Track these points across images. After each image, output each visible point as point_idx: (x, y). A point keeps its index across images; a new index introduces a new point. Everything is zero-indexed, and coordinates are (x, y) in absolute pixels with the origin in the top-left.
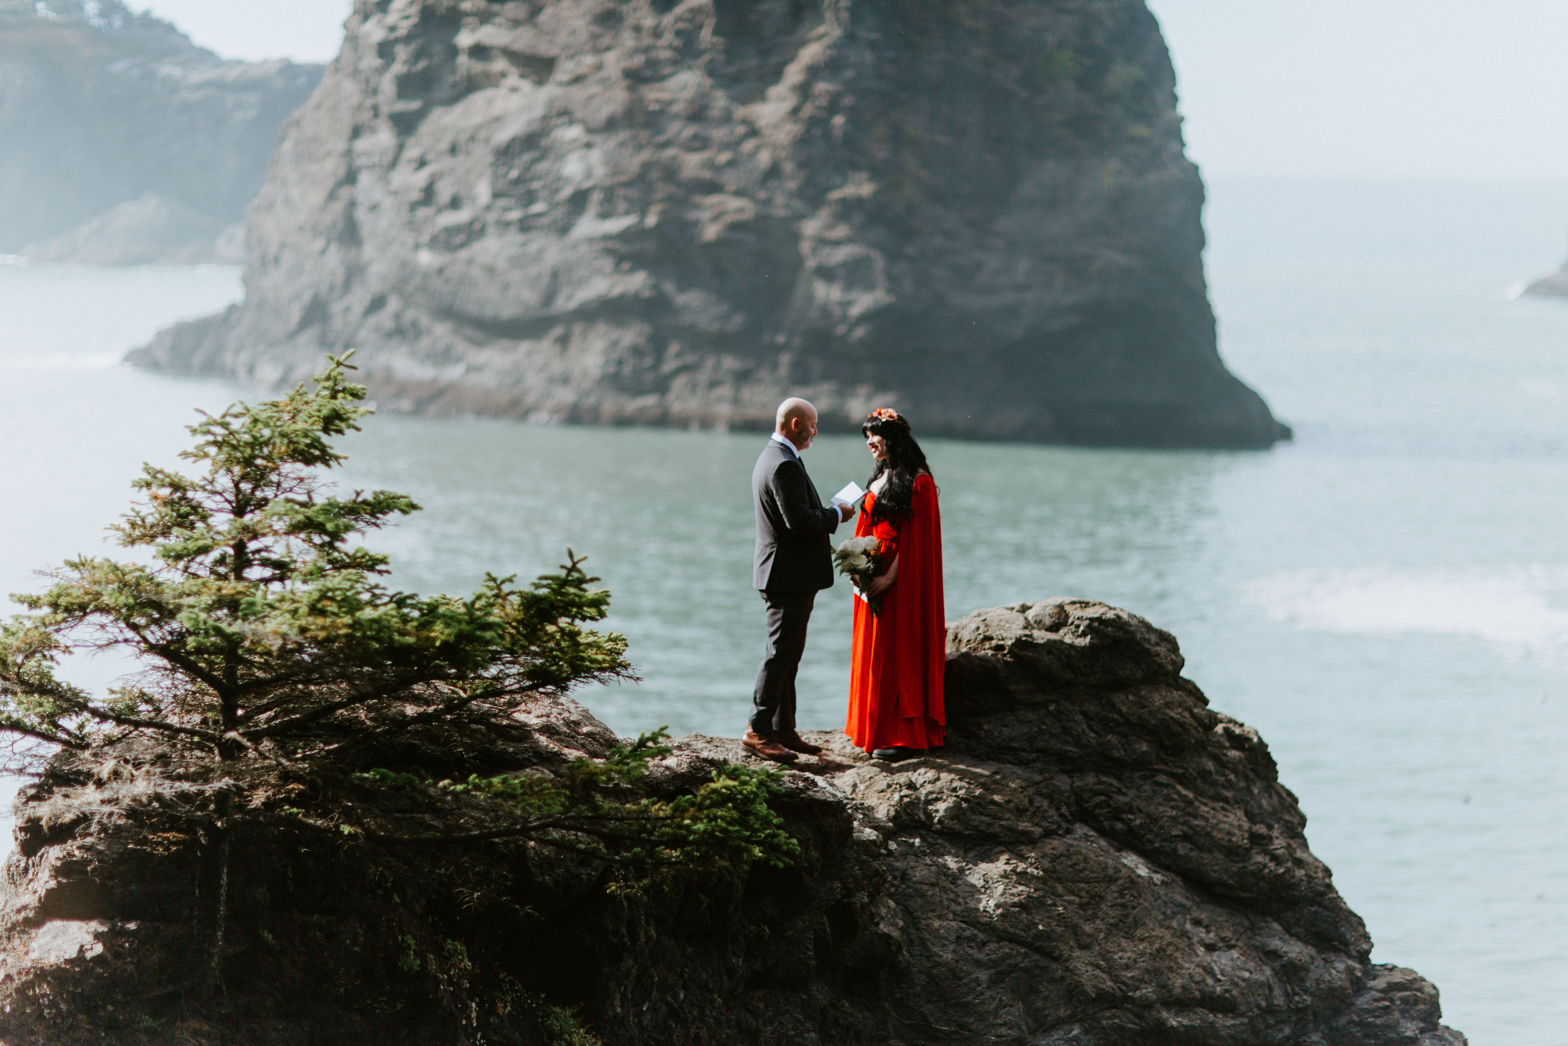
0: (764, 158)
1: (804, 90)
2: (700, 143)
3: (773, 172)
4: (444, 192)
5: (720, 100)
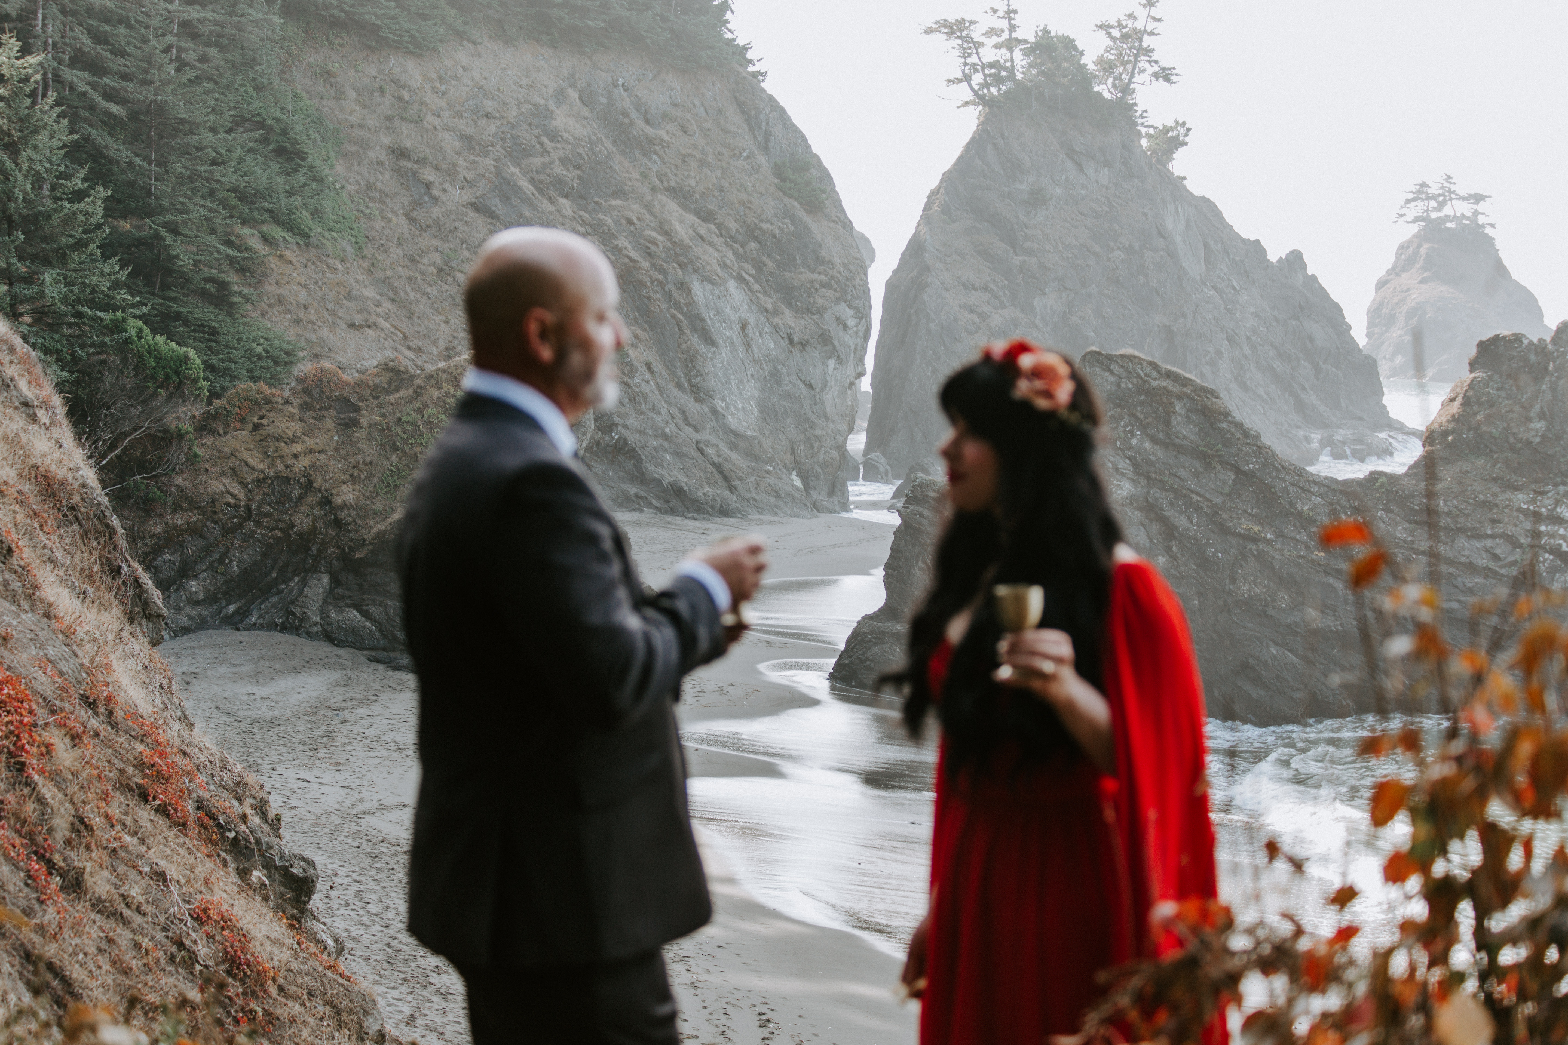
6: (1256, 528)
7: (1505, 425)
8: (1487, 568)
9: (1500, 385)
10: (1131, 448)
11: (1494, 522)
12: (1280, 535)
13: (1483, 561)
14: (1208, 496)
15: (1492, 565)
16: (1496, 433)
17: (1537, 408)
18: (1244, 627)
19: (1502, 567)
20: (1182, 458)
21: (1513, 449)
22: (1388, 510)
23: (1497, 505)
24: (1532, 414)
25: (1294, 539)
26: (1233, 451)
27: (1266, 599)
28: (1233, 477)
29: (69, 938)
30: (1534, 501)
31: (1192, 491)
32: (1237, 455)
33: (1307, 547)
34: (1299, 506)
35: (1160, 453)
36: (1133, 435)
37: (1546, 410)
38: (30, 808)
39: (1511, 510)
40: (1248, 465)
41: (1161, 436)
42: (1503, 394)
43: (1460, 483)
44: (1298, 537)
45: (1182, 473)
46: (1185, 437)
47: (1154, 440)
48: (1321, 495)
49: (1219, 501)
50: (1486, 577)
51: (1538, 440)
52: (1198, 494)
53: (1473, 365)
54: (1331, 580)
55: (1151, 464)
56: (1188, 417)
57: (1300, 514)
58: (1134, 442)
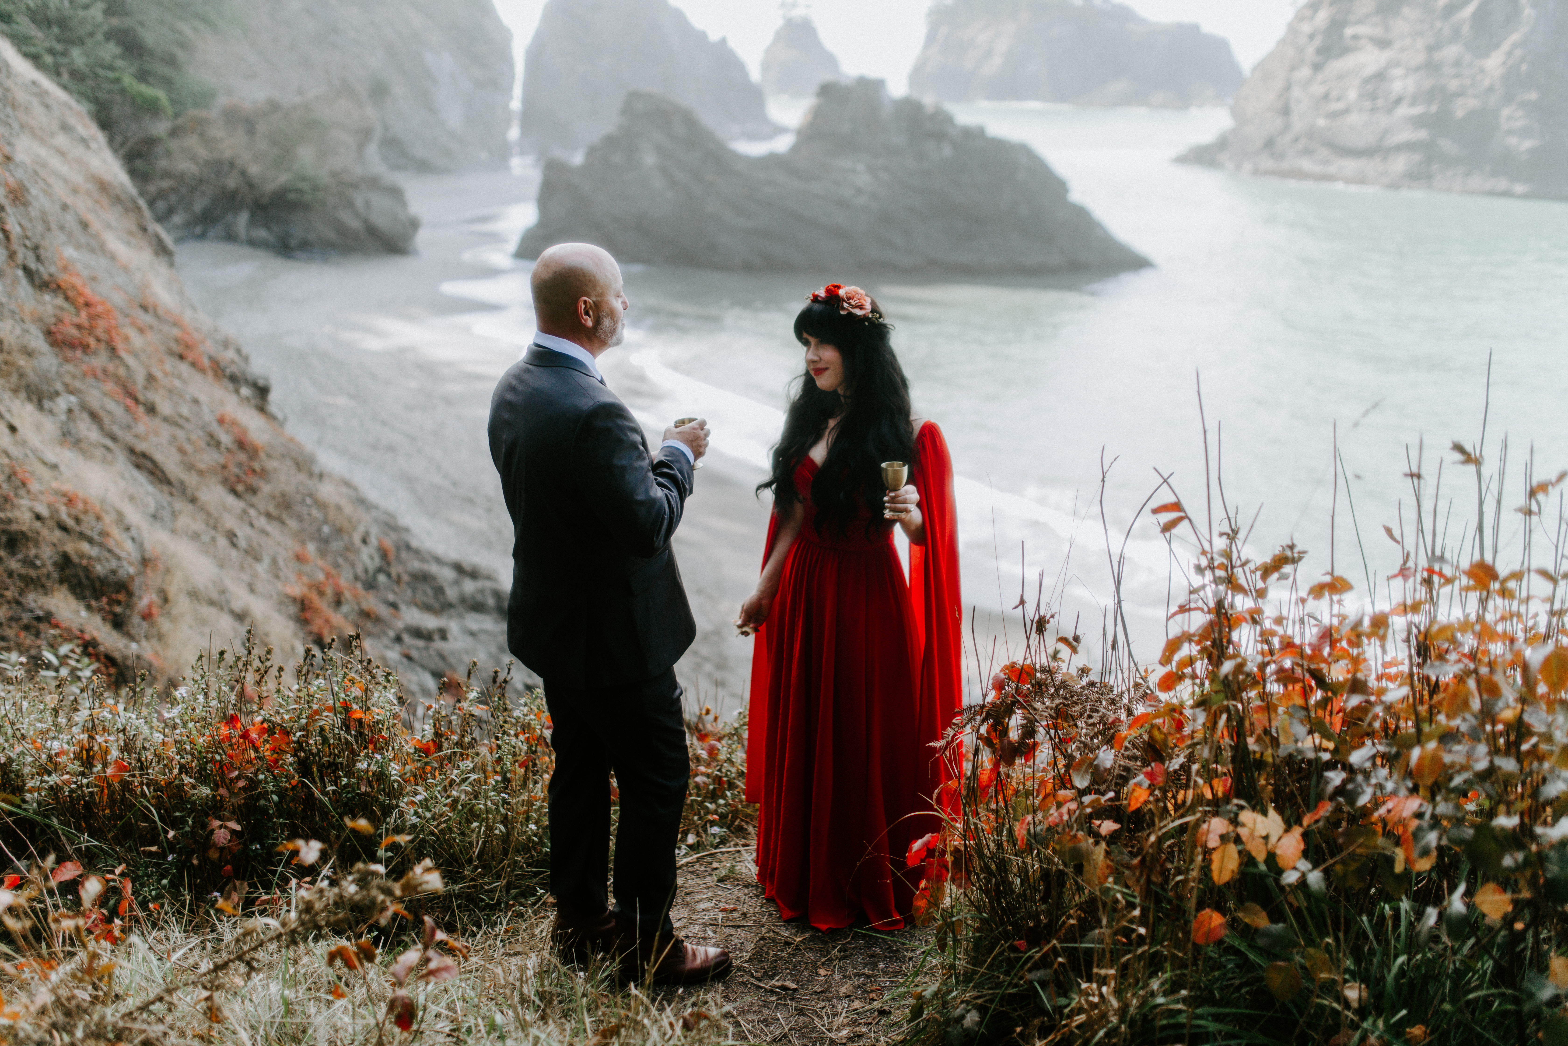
0: (1487, 83)
1: (1509, 54)
2: (1457, 76)
3: (1491, 89)
4: (1334, 94)
5: (1468, 58)
6: (715, 179)
7: (834, 126)
8: (823, 196)
9: (831, 106)
11: (828, 173)
12: (725, 182)
13: (821, 192)
14: (691, 162)
15: (826, 194)
16: (829, 130)
17: (847, 117)
18: (710, 227)
19: (830, 195)
20: (678, 144)
21: (835, 138)
22: (778, 171)
26: (702, 141)
27: (720, 213)
29: (153, 439)
30: (843, 163)
31: (683, 160)
32: (706, 142)
33: (739, 187)
37: (851, 118)
38: (122, 372)
39: (835, 167)
40: (711, 146)
41: (667, 133)
44: (735, 182)
45: (679, 151)
46: (679, 134)
49: (696, 165)
50: (822, 200)
52: (687, 161)
53: (818, 96)
54: (751, 203)
57: (735, 172)
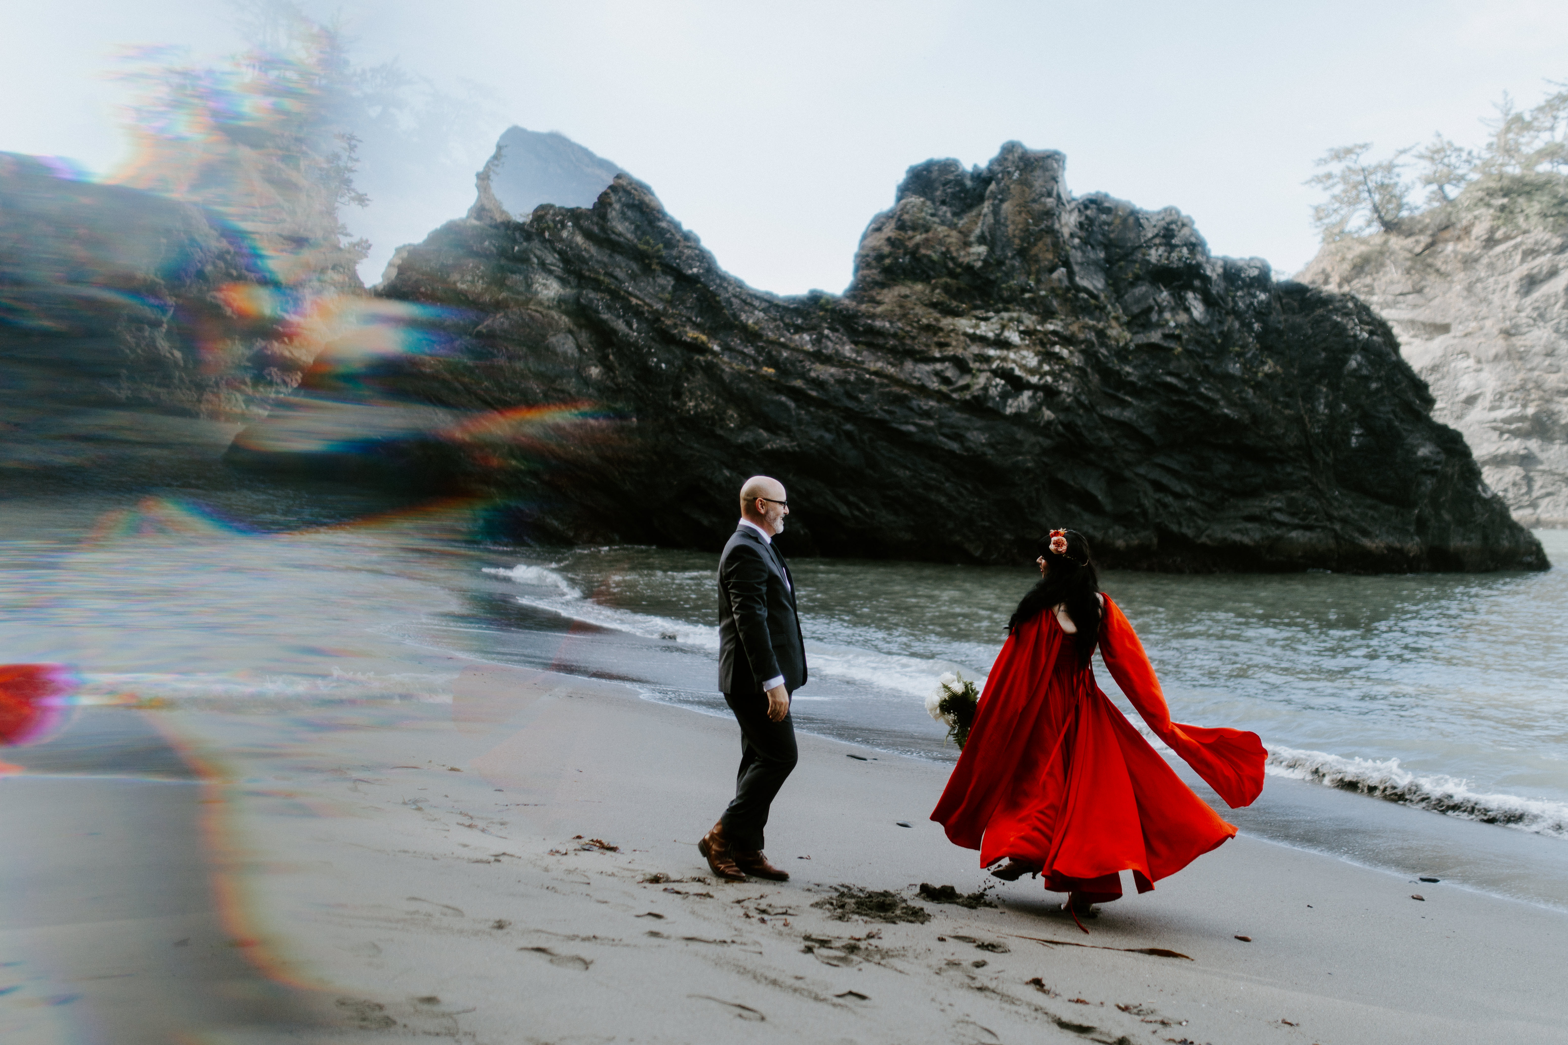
6: (704, 338)
7: (944, 249)
8: (939, 392)
9: (933, 211)
10: (561, 240)
11: (941, 345)
12: (726, 348)
13: (934, 384)
14: (647, 300)
15: (944, 388)
16: (935, 257)
17: (977, 231)
18: (691, 448)
19: (955, 391)
20: (618, 258)
21: (952, 274)
22: (833, 329)
23: (941, 329)
24: (972, 238)
25: (742, 353)
26: (674, 252)
27: (713, 418)
28: (672, 283)
30: (977, 326)
31: (630, 294)
32: (679, 258)
33: (756, 362)
34: (743, 317)
35: (593, 250)
36: (564, 226)
37: (987, 234)
39: (957, 334)
40: (691, 268)
41: (596, 229)
42: (936, 219)
43: (901, 306)
44: (746, 350)
45: (618, 273)
46: (620, 235)
47: (588, 235)
48: (764, 310)
49: (659, 306)
50: (939, 401)
51: (979, 264)
52: (637, 297)
53: (904, 191)
54: (783, 399)
55: (584, 261)
56: (623, 213)
57: (744, 327)
58: (565, 234)
